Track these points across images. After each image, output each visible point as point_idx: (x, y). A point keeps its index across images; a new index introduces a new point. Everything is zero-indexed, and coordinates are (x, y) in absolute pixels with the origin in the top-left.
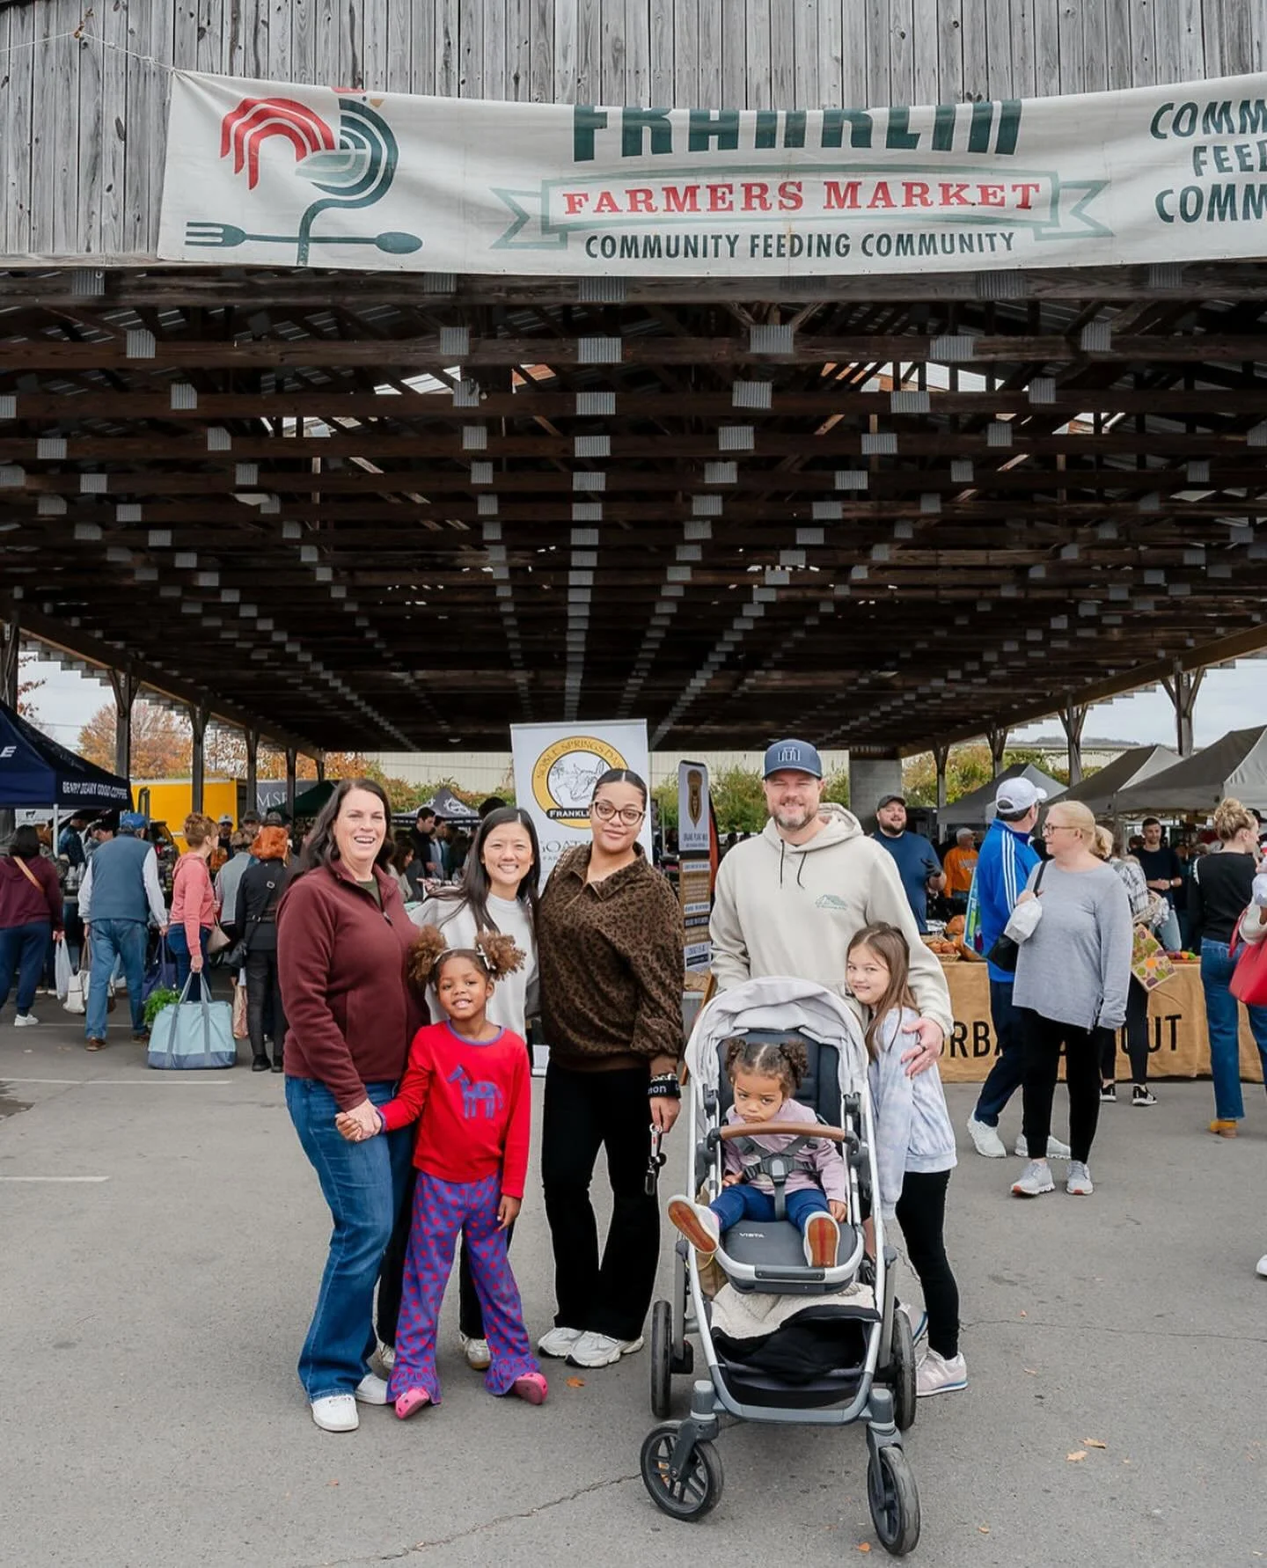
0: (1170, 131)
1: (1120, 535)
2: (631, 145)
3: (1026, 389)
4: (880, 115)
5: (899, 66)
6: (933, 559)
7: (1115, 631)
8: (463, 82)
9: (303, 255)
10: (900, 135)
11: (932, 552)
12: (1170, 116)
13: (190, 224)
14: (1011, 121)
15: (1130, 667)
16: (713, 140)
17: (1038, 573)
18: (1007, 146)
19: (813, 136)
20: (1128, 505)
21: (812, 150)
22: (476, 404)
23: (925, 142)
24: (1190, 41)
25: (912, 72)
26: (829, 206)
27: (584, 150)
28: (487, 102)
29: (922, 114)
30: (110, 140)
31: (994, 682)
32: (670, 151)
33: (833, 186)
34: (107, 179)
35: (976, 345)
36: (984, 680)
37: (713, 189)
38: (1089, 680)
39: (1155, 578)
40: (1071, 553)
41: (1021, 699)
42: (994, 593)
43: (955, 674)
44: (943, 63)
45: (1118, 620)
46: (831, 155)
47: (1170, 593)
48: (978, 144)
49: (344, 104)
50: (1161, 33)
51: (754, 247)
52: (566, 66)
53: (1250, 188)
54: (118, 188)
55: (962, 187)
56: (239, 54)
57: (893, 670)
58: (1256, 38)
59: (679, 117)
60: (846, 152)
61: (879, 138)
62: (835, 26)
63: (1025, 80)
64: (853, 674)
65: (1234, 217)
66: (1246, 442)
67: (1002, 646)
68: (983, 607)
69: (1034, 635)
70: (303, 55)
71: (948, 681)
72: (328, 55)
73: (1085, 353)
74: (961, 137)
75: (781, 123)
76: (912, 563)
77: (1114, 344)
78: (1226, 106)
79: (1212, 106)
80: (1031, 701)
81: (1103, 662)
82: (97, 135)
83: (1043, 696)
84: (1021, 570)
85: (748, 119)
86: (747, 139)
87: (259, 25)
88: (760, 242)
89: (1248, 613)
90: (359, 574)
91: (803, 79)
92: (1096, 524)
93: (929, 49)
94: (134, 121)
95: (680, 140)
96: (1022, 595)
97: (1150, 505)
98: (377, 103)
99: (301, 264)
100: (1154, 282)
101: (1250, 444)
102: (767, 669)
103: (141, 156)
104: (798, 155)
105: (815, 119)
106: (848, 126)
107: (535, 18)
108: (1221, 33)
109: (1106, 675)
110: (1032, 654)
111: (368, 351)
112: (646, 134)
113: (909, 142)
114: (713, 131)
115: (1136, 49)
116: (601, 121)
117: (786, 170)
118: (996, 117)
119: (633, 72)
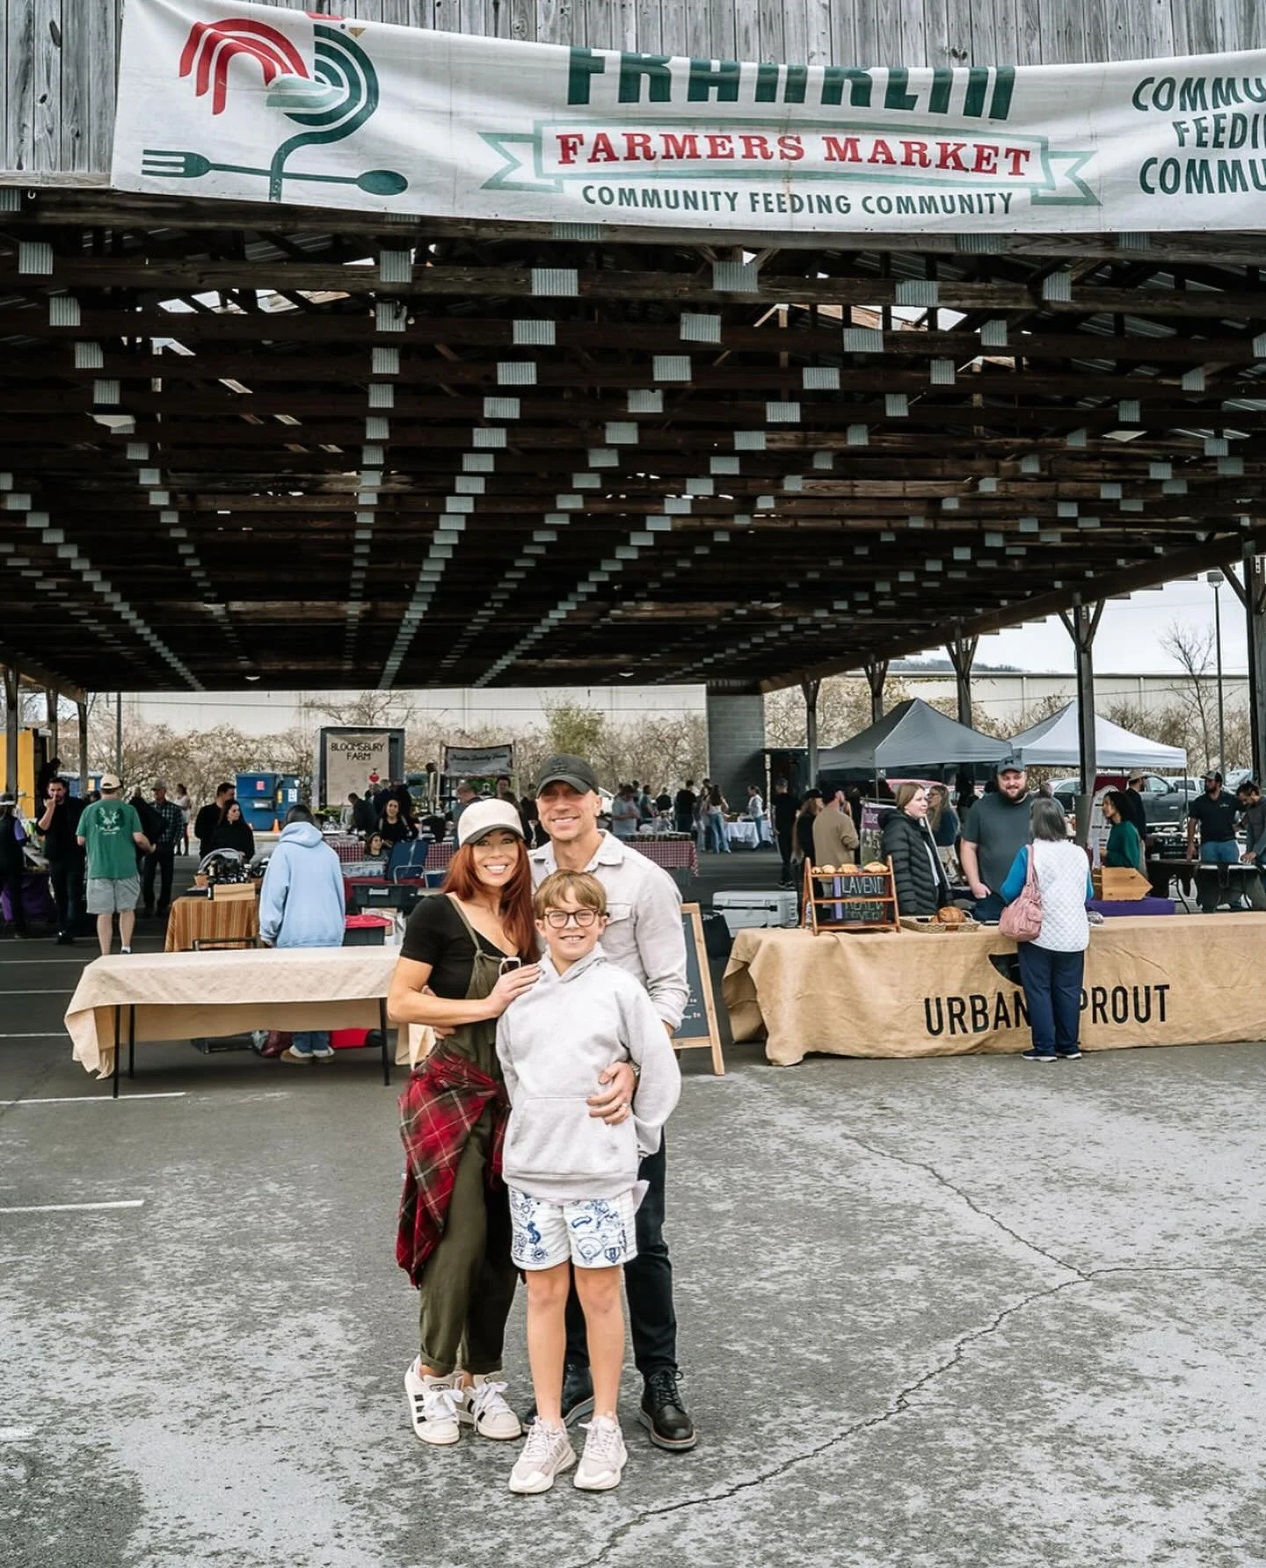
0: (1152, 107)
1: (1042, 470)
2: (628, 91)
3: (978, 331)
4: (879, 74)
6: (848, 489)
7: (1016, 562)
8: (439, 17)
9: (275, 189)
10: (898, 95)
11: (848, 482)
12: (1151, 88)
13: (146, 152)
14: (1005, 85)
15: (1026, 598)
16: (713, 91)
17: (951, 505)
18: (1000, 112)
19: (814, 93)
20: (1056, 440)
21: (812, 106)
22: (402, 329)
23: (921, 103)
24: (1161, 12)
25: (898, 25)
26: (830, 158)
27: (578, 94)
28: (466, 37)
29: (920, 75)
30: (44, 46)
31: (880, 613)
32: (669, 100)
33: (832, 142)
34: (42, 89)
35: (941, 290)
36: (869, 611)
37: (712, 139)
38: (979, 611)
39: (1067, 511)
40: (988, 486)
41: (903, 631)
42: (902, 524)
43: (841, 605)
44: (929, 16)
45: (1022, 551)
46: (831, 112)
47: (1080, 525)
48: (973, 109)
49: (319, 30)
50: (1133, 2)
51: (754, 203)
53: (1222, 164)
54: (54, 100)
55: (960, 146)
57: (777, 601)
58: (1219, 14)
59: (679, 65)
60: (845, 109)
61: (878, 97)
63: (1007, 40)
64: (730, 605)
65: (1211, 190)
66: (1181, 386)
67: (897, 576)
68: (888, 538)
69: (934, 566)
71: (832, 611)
73: (1048, 302)
74: (957, 100)
75: (783, 78)
76: (826, 493)
77: (1074, 295)
78: (1201, 82)
79: (1188, 81)
80: (914, 631)
81: (996, 592)
82: (28, 39)
83: (928, 627)
84: (936, 501)
85: (749, 69)
86: (747, 90)
88: (760, 198)
89: (1151, 544)
91: (792, 25)
92: (1018, 458)
93: (916, 5)
94: (71, 26)
95: (679, 89)
96: (931, 526)
97: (1077, 441)
98: (357, 32)
99: (274, 200)
100: (1123, 244)
101: (1184, 388)
102: (637, 600)
103: (79, 65)
104: (798, 111)
105: (816, 72)
106: (848, 84)
108: (1187, 8)
109: (999, 606)
110: (926, 584)
111: (297, 275)
112: (645, 81)
113: (909, 103)
114: (714, 81)
115: (1109, 16)
116: (598, 66)
117: (785, 125)
118: (991, 82)
119: (618, 6)
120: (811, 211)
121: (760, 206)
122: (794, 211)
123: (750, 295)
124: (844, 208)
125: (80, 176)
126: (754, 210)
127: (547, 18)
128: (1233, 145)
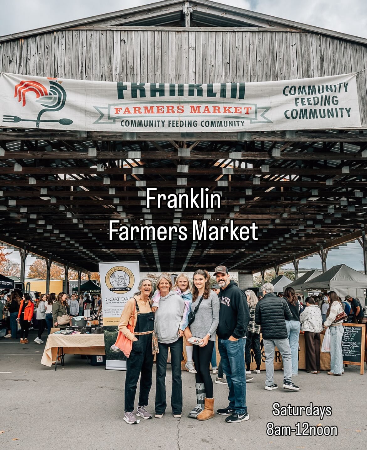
0: (288, 94)
1: (297, 210)
2: (134, 95)
3: (261, 168)
4: (205, 87)
5: (212, 74)
6: (247, 217)
7: (303, 238)
8: (86, 77)
9: (38, 125)
10: (211, 93)
11: (247, 215)
12: (288, 89)
13: (4, 116)
14: (242, 89)
15: (310, 248)
16: (158, 94)
17: (278, 221)
18: (242, 97)
19: (186, 93)
20: (298, 202)
21: (186, 97)
22: (104, 171)
23: (218, 95)
24: (294, 69)
25: (216, 76)
26: (192, 112)
27: (121, 96)
28: (93, 81)
29: (217, 87)
31: (273, 252)
32: (145, 97)
33: (193, 107)
35: (242, 154)
36: (270, 252)
37: (158, 107)
38: (300, 252)
39: (310, 223)
40: (285, 216)
41: (282, 257)
42: (267, 227)
43: (262, 250)
44: (224, 74)
45: (303, 235)
46: (191, 98)
47: (316, 227)
48: (233, 96)
49: (51, 83)
50: (286, 67)
51: (169, 124)
52: (116, 73)
53: (311, 110)
55: (230, 108)
56: (21, 68)
57: (244, 249)
58: (312, 68)
59: (147, 86)
60: (196, 97)
61: (205, 93)
62: (194, 63)
63: (247, 79)
64: (233, 250)
65: (307, 118)
66: (325, 184)
67: (273, 242)
68: (265, 231)
69: (281, 239)
70: (40, 69)
71: (261, 252)
72: (47, 69)
73: (274, 157)
74: (228, 93)
75: (177, 88)
76: (241, 218)
77: (281, 155)
78: (304, 87)
79: (300, 87)
80: (285, 258)
81: (302, 247)
83: (288, 256)
84: (273, 221)
85: (167, 86)
86: (167, 93)
87: (27, 60)
88: (171, 122)
89: (339, 233)
90: (85, 221)
91: (184, 78)
92: (290, 207)
93: (220, 70)
95: (148, 93)
96: (275, 227)
97: (304, 202)
98: (61, 82)
99: (37, 128)
100: (287, 136)
101: (327, 184)
102: (210, 249)
104: (182, 98)
105: (186, 86)
106: (195, 90)
107: (108, 59)
108: (302, 67)
109: (304, 250)
110: (282, 244)
111: (67, 155)
112: (138, 91)
113: (214, 95)
114: (157, 91)
115: (279, 71)
116: (125, 88)
117: (179, 102)
118: (238, 88)
119: (135, 75)
120: (186, 126)
121: (171, 125)
122: (181, 126)
123: (188, 157)
124: (195, 125)
126: (169, 126)
127: (116, 79)
128: (315, 104)
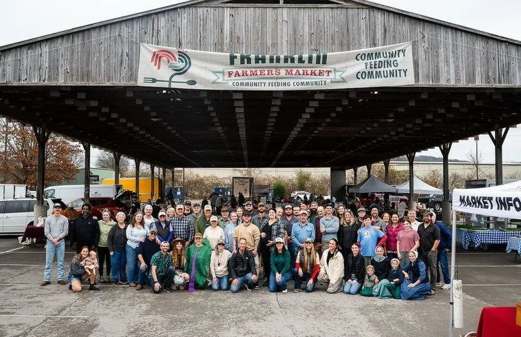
0: (360, 59)
2: (242, 62)
4: (296, 57)
5: (300, 43)
9: (170, 85)
10: (301, 60)
12: (360, 56)
13: (144, 78)
14: (325, 57)
16: (260, 61)
18: (324, 62)
19: (282, 61)
21: (282, 64)
23: (307, 61)
24: (363, 38)
25: (303, 44)
26: (286, 74)
27: (232, 63)
28: (209, 52)
29: (305, 56)
30: (125, 57)
32: (251, 63)
33: (287, 71)
34: (124, 65)
37: (261, 71)
46: (286, 65)
48: (318, 62)
49: (179, 52)
50: (357, 36)
52: (227, 41)
53: (376, 72)
54: (127, 68)
55: (315, 70)
56: (154, 38)
58: (377, 37)
59: (253, 56)
60: (290, 64)
61: (296, 61)
62: (286, 34)
63: (328, 48)
65: (373, 78)
70: (168, 39)
72: (174, 39)
74: (314, 61)
75: (275, 58)
78: (372, 54)
79: (368, 54)
82: (122, 55)
85: (268, 57)
86: (267, 61)
87: (158, 31)
88: (271, 83)
93: (307, 39)
94: (130, 52)
95: (253, 61)
98: (186, 51)
99: (170, 87)
103: (132, 60)
104: (278, 65)
105: (282, 57)
106: (289, 59)
107: (220, 30)
108: (370, 37)
112: (246, 60)
113: (303, 62)
114: (260, 59)
115: (351, 39)
116: (236, 57)
117: (276, 67)
118: (322, 57)
120: (282, 86)
121: (271, 85)
122: (278, 86)
124: (289, 85)
125: (132, 83)
126: (269, 86)
128: (379, 67)
